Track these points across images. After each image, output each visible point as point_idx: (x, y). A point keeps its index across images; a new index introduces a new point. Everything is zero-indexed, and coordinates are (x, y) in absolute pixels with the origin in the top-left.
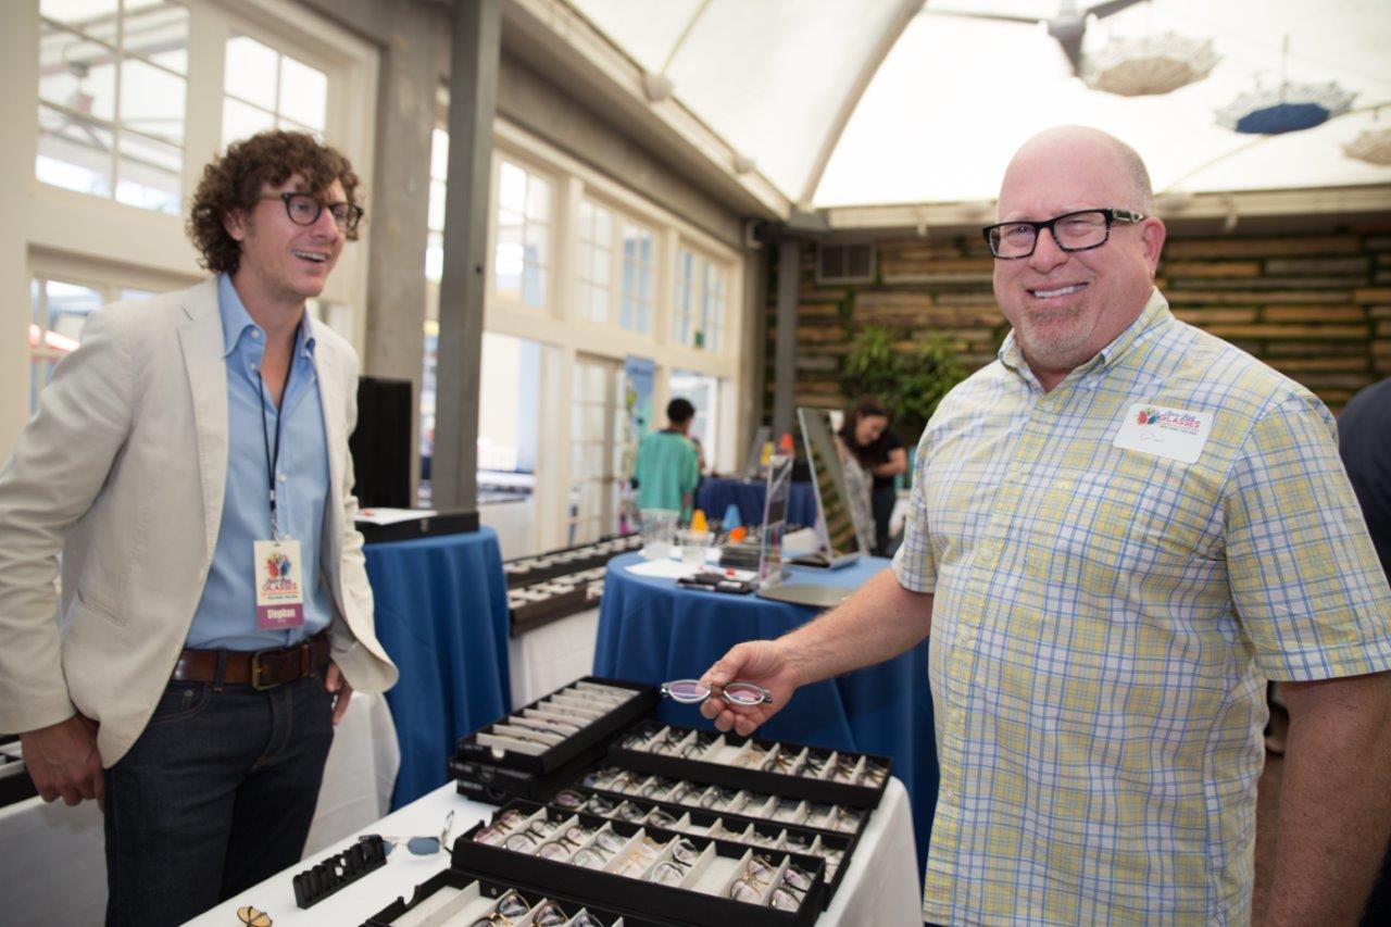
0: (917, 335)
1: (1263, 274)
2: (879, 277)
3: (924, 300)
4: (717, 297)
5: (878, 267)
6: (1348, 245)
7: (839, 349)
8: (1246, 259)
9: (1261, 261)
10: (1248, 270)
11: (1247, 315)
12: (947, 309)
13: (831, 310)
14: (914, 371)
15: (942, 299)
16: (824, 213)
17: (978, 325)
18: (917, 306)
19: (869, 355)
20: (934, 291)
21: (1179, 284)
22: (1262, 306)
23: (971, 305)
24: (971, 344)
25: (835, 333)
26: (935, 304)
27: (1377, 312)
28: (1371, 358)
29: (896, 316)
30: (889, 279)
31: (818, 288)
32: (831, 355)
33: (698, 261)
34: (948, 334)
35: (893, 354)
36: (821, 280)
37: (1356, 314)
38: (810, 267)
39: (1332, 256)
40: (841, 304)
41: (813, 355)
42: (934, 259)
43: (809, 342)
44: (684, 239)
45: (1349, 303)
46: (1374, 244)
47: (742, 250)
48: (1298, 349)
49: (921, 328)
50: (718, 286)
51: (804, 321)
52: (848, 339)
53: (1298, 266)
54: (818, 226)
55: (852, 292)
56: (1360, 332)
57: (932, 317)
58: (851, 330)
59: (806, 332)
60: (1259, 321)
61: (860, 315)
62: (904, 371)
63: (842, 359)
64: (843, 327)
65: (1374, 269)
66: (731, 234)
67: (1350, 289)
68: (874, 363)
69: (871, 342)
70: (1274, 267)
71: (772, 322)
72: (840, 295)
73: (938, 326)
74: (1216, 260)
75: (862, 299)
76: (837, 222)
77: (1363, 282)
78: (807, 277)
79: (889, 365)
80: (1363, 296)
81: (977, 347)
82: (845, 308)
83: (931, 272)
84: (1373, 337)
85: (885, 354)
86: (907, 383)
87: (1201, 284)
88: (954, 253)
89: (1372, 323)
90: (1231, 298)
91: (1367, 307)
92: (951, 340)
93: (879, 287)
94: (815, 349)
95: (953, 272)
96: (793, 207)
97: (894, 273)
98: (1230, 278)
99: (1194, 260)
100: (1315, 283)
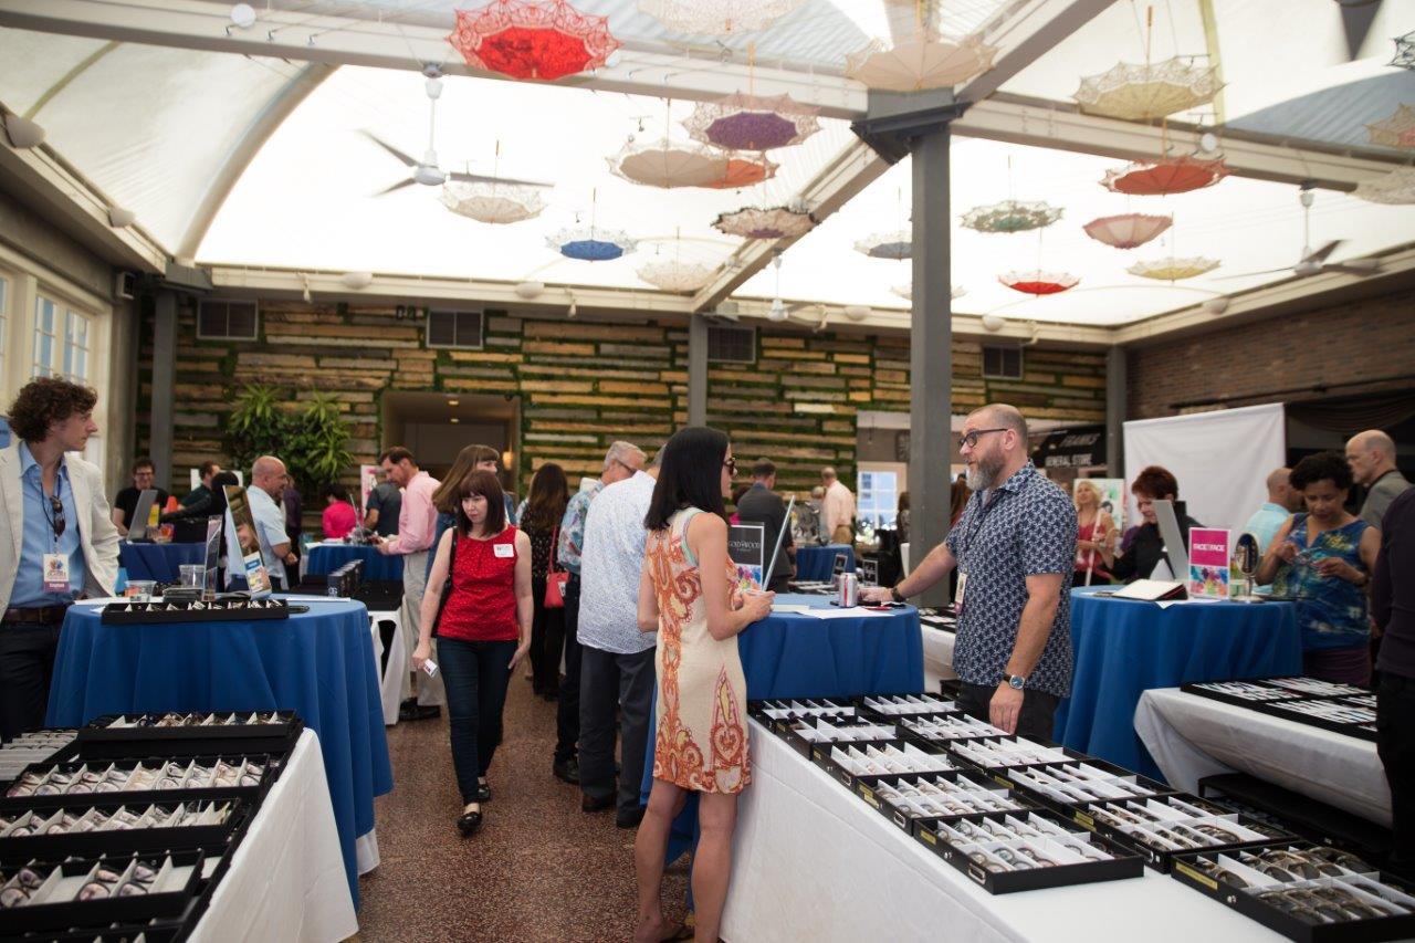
0: (300, 395)
1: (598, 354)
2: (263, 337)
3: (310, 362)
4: (82, 348)
5: (262, 327)
6: (657, 335)
7: (221, 407)
8: (586, 342)
9: (596, 343)
10: (588, 350)
11: (587, 387)
12: (331, 371)
13: (212, 367)
14: (299, 430)
15: (324, 362)
16: (206, 269)
17: (361, 388)
18: (301, 368)
19: (253, 414)
20: (317, 353)
21: (533, 359)
22: (598, 380)
23: (355, 369)
24: (353, 405)
25: (216, 390)
26: (319, 367)
27: (676, 389)
28: (674, 425)
29: (279, 375)
30: (271, 340)
31: (197, 344)
32: (212, 413)
33: (58, 309)
34: (332, 395)
35: (276, 412)
36: (201, 336)
37: (663, 390)
38: (189, 322)
39: (645, 343)
40: (222, 362)
41: (191, 412)
42: (317, 323)
43: (189, 399)
44: (43, 286)
45: (658, 381)
46: (673, 336)
47: (113, 301)
48: (624, 416)
49: (304, 389)
50: (83, 335)
51: (181, 377)
52: (231, 397)
53: (623, 349)
54: (199, 282)
55: (234, 351)
56: (666, 404)
57: (315, 377)
58: (233, 388)
59: (183, 389)
60: (595, 393)
61: (243, 374)
62: (288, 430)
63: (223, 417)
64: (225, 385)
65: (674, 355)
66: (99, 284)
67: (659, 370)
68: (257, 421)
69: (255, 400)
70: (606, 348)
71: (146, 377)
72: (223, 353)
73: (322, 387)
74: (562, 341)
75: (243, 358)
76: (219, 279)
77: (667, 365)
78: (185, 331)
79: (274, 425)
80: (667, 376)
81: (359, 408)
82: (227, 365)
83: (317, 336)
84: (675, 408)
85: (268, 414)
86: (292, 442)
87: (549, 360)
88: (341, 319)
89: (673, 397)
90: (574, 372)
91: (670, 384)
92: (334, 401)
93: (262, 347)
94: (196, 406)
95: (336, 336)
96: (171, 260)
97: (278, 334)
98: (573, 356)
99: (545, 339)
100: (634, 364)
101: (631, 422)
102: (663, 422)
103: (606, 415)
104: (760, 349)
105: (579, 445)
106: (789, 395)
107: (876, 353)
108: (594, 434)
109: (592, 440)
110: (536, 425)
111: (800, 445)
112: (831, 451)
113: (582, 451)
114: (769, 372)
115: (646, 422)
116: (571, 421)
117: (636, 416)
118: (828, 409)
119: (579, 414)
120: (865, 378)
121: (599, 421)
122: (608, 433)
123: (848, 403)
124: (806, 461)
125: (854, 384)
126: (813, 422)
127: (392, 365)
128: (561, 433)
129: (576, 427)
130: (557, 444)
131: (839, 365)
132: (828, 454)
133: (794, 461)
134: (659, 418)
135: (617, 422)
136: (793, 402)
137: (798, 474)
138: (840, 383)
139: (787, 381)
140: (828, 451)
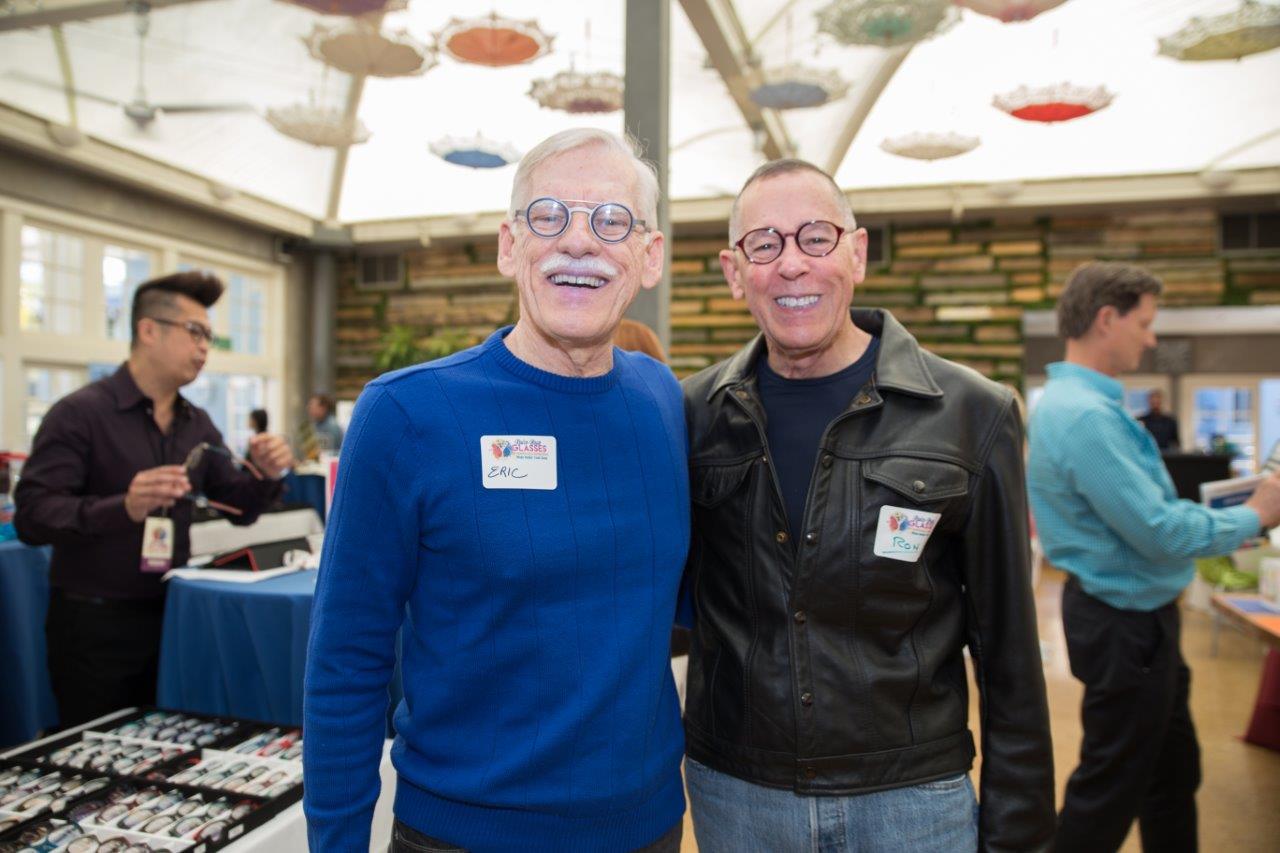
0: (436, 333)
1: (705, 272)
2: (407, 282)
3: (442, 302)
5: (406, 273)
8: (692, 259)
9: (703, 260)
10: (697, 267)
11: (694, 308)
12: (460, 309)
13: (367, 313)
15: (456, 300)
16: (349, 228)
17: (486, 322)
18: (437, 307)
19: (392, 353)
20: (450, 293)
22: (709, 298)
23: (479, 305)
25: (372, 333)
26: (451, 305)
29: (420, 316)
30: (415, 284)
31: (357, 293)
32: (370, 353)
34: (462, 331)
35: (412, 350)
36: (361, 286)
38: (348, 275)
40: (375, 307)
41: (354, 353)
42: (449, 265)
43: (350, 342)
49: (440, 327)
51: (341, 323)
52: (381, 338)
54: (341, 240)
55: (386, 296)
57: (449, 317)
58: (384, 330)
59: (344, 333)
60: (706, 312)
61: (392, 316)
63: (375, 357)
64: (378, 327)
69: (393, 341)
72: (374, 300)
73: (453, 324)
75: (394, 303)
76: (361, 236)
78: (347, 283)
82: (380, 310)
83: (447, 276)
85: (404, 351)
88: (464, 259)
92: (463, 336)
93: (406, 291)
94: (356, 348)
95: (464, 275)
96: (317, 224)
97: (418, 277)
104: (894, 248)
106: (931, 300)
107: (1051, 238)
114: (905, 274)
118: (982, 313)
120: (1031, 271)
123: (1011, 304)
125: (1019, 279)
126: (961, 331)
127: (510, 298)
131: (997, 259)
136: (935, 308)
138: (999, 280)
139: (929, 282)
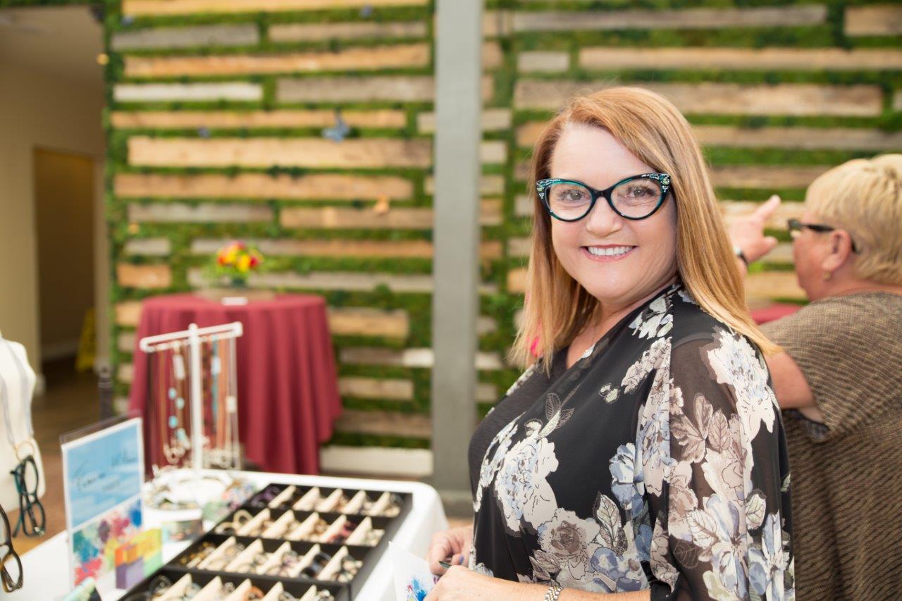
101: (335, 46)
102: (410, 41)
103: (279, 33)
105: (222, 106)
108: (255, 79)
109: (251, 93)
110: (137, 67)
111: (772, 79)
112: (871, 92)
113: (230, 120)
115: (374, 43)
116: (204, 52)
117: (344, 31)
119: (221, 36)
121: (265, 48)
122: (284, 75)
124: (789, 122)
128: (185, 80)
129: (216, 65)
130: (177, 107)
132: (860, 101)
133: (755, 123)
134: (398, 30)
135: (303, 48)
137: (762, 158)
140: (858, 91)
